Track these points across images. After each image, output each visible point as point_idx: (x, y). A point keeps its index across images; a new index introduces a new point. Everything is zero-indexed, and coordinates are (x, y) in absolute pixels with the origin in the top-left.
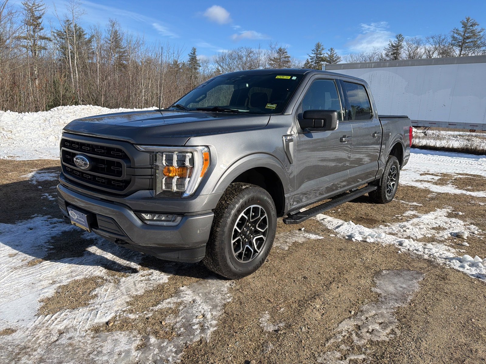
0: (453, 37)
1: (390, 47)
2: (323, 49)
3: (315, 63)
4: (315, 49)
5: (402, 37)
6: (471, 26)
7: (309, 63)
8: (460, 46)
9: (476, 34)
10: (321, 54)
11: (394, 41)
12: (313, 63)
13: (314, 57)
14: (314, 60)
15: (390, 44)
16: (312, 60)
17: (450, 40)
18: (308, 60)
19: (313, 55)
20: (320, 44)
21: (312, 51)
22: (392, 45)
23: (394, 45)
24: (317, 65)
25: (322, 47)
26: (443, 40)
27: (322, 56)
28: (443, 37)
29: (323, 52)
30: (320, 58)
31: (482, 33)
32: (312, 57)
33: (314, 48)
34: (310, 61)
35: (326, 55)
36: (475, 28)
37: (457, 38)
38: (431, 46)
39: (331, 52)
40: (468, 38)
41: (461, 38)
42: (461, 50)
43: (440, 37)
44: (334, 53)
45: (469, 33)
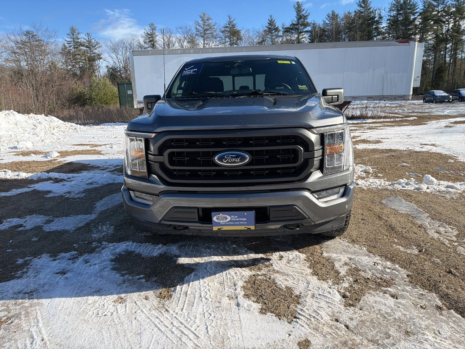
0: (197, 29)
1: (146, 35)
2: (79, 34)
3: (74, 48)
4: (70, 34)
5: (154, 25)
6: (207, 20)
7: (66, 48)
8: (202, 36)
9: (212, 27)
10: (78, 39)
11: (148, 30)
12: (71, 48)
13: (71, 41)
14: (72, 45)
15: (146, 32)
16: (69, 45)
17: (194, 31)
18: (64, 44)
19: (69, 40)
20: (74, 27)
21: (67, 35)
22: (147, 33)
23: (149, 33)
24: (77, 50)
25: (77, 31)
26: (189, 30)
27: (79, 40)
28: (188, 28)
29: (80, 36)
30: (78, 42)
31: (215, 27)
32: (68, 41)
33: (69, 32)
34: (67, 45)
35: (83, 40)
36: (210, 21)
37: (199, 29)
38: (181, 36)
39: (88, 37)
40: (207, 30)
41: (202, 30)
42: (204, 40)
43: (186, 28)
44: (91, 38)
45: (206, 26)
